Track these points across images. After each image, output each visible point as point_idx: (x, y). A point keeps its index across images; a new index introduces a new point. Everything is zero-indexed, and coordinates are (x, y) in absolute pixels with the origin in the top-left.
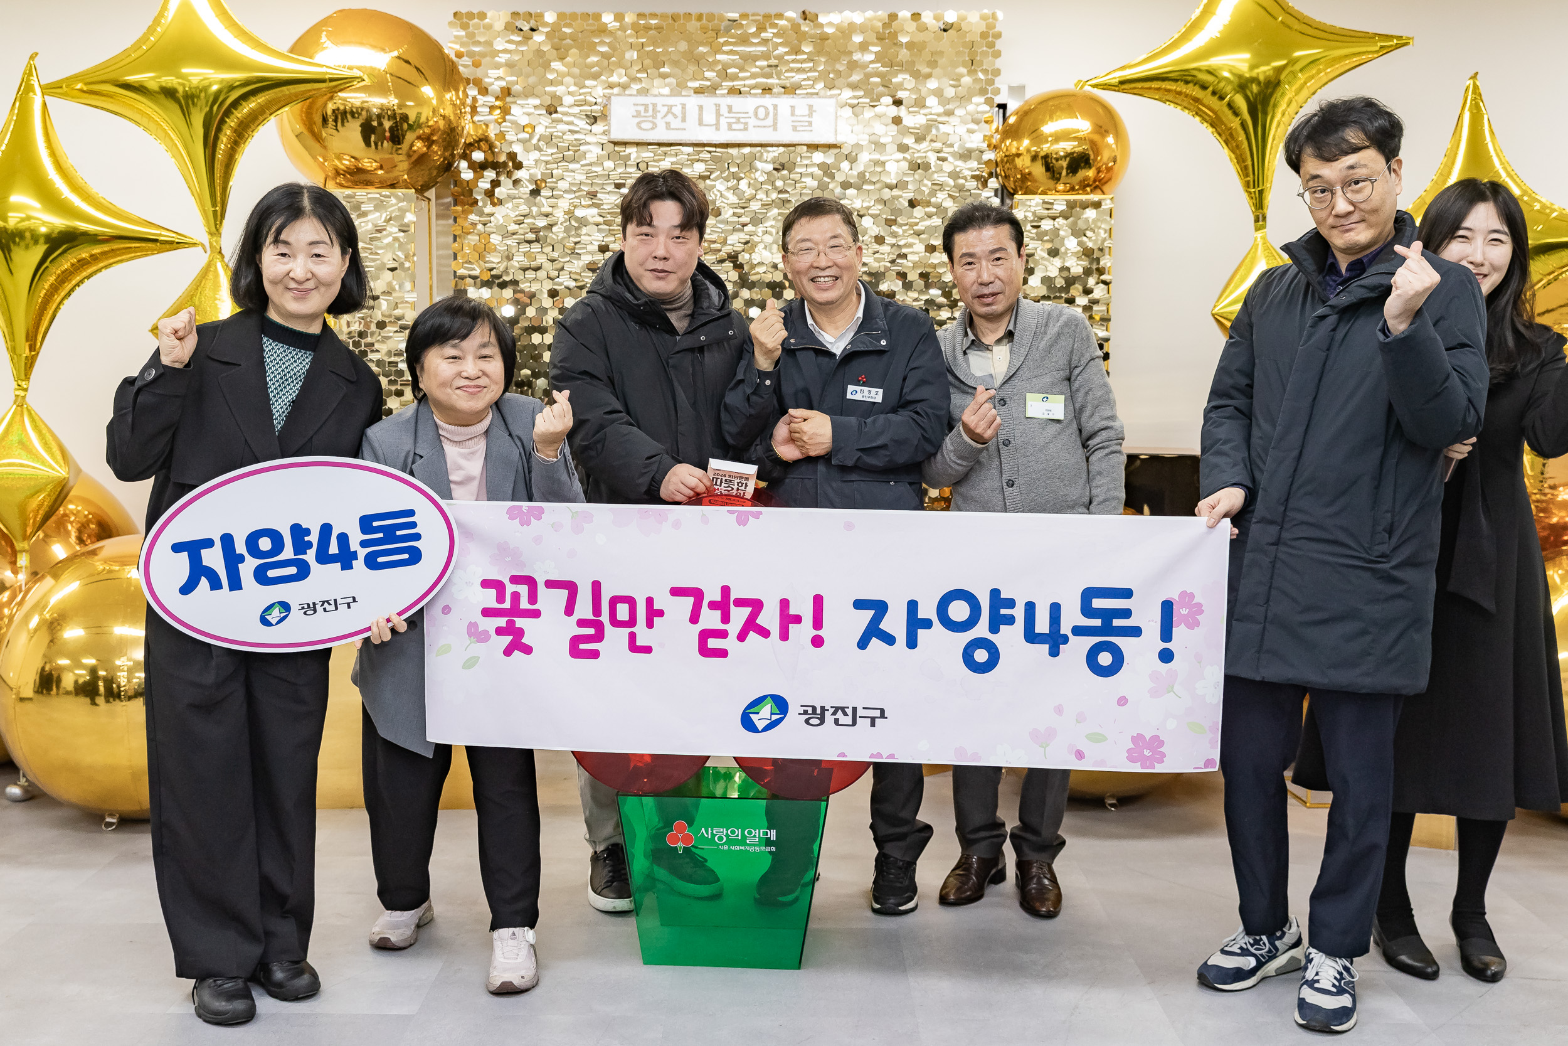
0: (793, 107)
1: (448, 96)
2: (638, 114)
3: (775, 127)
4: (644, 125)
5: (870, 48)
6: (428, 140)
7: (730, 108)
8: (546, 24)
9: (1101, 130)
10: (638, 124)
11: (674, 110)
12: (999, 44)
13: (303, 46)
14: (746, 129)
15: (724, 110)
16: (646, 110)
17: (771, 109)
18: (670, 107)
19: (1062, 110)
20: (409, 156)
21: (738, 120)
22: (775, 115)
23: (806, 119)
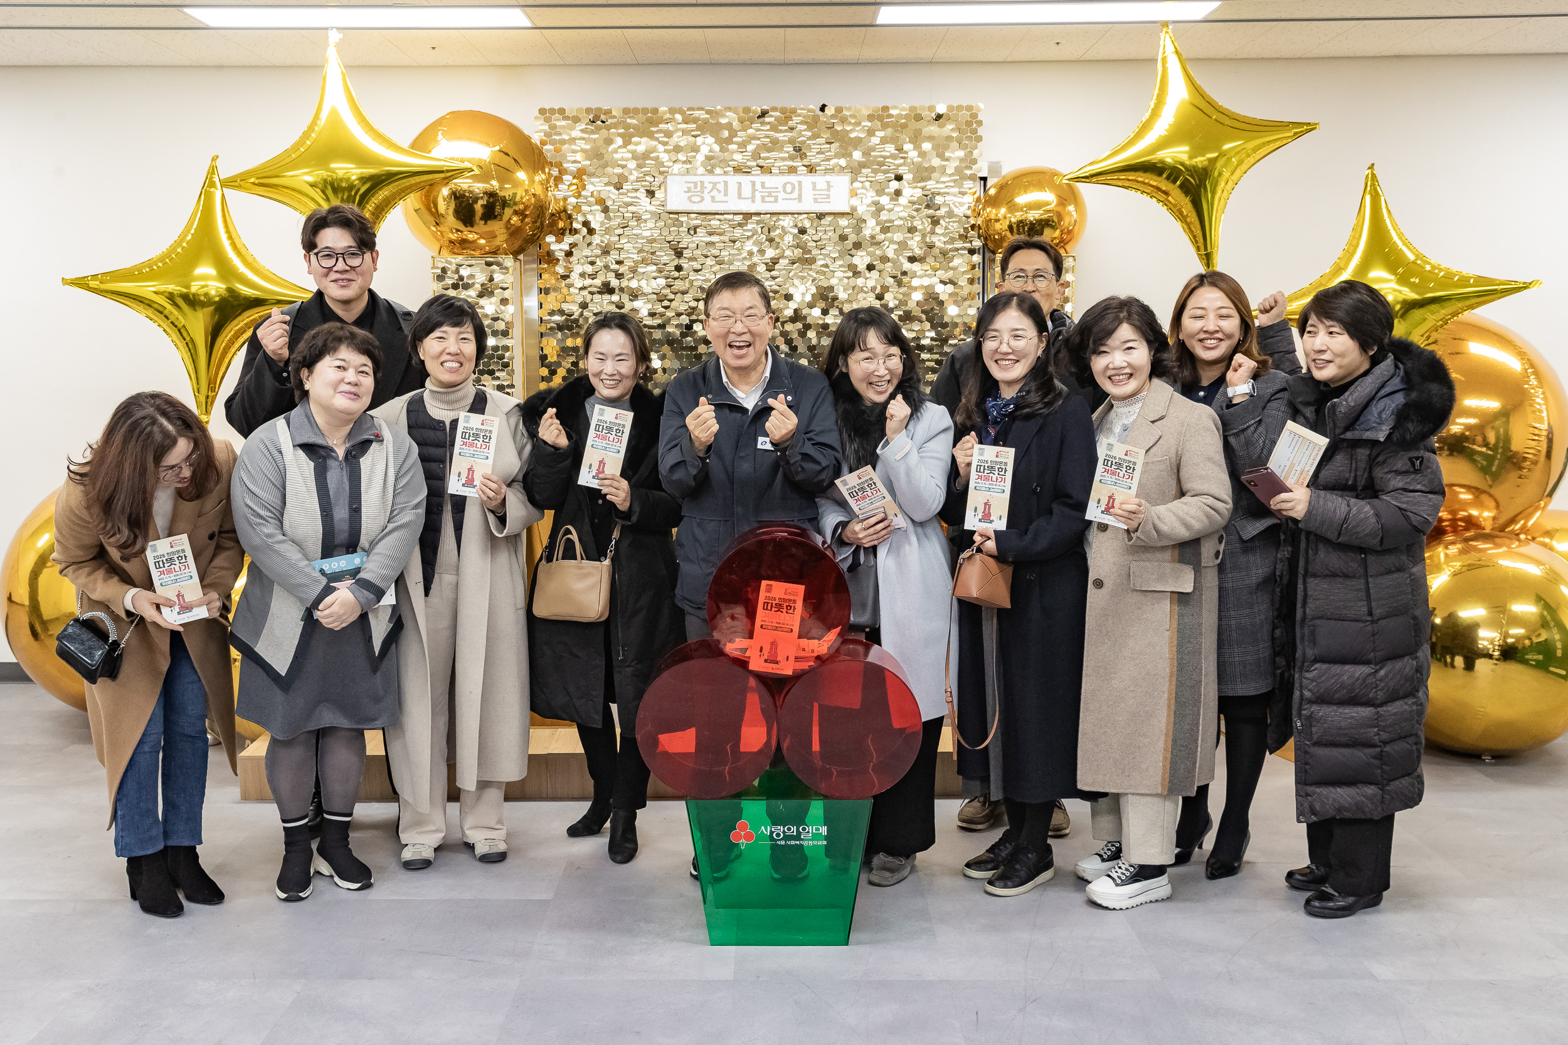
0: (814, 184)
1: (537, 178)
2: (689, 190)
3: (800, 198)
4: (694, 199)
5: (877, 133)
6: (521, 214)
7: (763, 184)
8: (615, 117)
9: (1063, 201)
10: (689, 198)
11: (718, 186)
12: (980, 132)
13: (422, 143)
14: (776, 201)
15: (758, 186)
16: (696, 187)
17: (797, 185)
18: (715, 184)
19: (1034, 186)
20: (507, 228)
21: (770, 195)
22: (800, 190)
23: (825, 192)
